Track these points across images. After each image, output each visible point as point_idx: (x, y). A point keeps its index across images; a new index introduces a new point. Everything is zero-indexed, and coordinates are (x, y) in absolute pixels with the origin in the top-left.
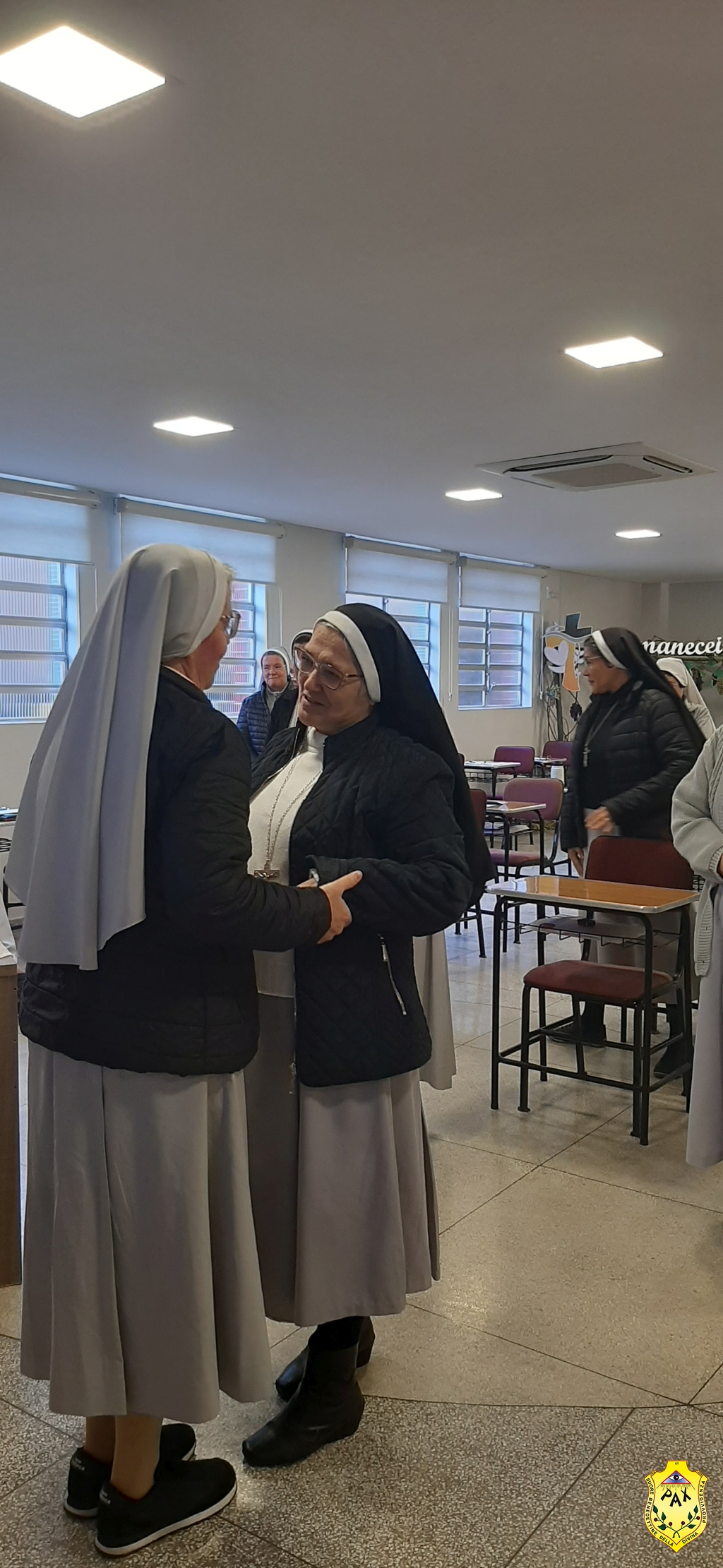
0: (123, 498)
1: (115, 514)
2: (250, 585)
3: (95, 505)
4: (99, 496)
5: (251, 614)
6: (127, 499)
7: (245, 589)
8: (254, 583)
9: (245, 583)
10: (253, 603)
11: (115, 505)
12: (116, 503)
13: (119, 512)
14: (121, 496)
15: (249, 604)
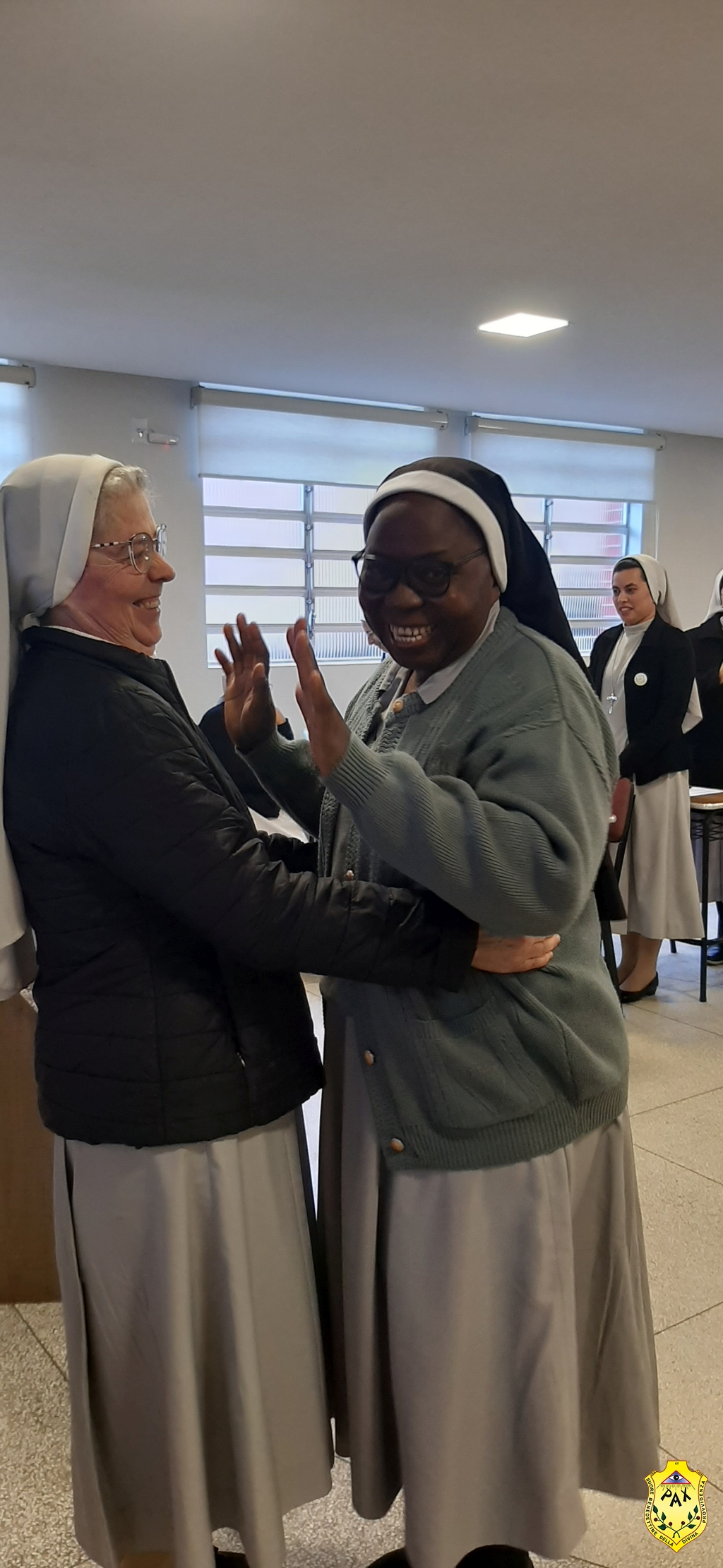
0: (476, 416)
1: (466, 434)
2: (625, 505)
3: (443, 426)
4: (447, 415)
5: (624, 537)
6: (479, 417)
7: (621, 509)
8: (630, 502)
9: (619, 503)
10: (627, 526)
11: (466, 425)
12: (468, 423)
13: (469, 432)
14: (474, 414)
15: (623, 526)
